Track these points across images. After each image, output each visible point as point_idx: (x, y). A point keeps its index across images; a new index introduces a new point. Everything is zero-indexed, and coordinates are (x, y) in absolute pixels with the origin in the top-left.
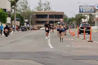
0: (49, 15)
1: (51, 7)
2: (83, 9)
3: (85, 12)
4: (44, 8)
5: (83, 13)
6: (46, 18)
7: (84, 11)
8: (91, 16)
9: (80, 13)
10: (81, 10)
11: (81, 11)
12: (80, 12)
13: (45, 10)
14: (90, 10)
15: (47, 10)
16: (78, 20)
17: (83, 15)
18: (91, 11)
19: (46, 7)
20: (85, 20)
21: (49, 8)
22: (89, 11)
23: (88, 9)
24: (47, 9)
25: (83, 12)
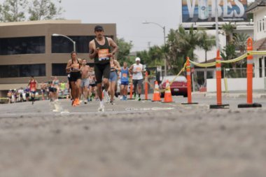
0: (53, 37)
1: (57, 6)
2: (196, 6)
3: (206, 20)
4: (30, 11)
5: (198, 24)
6: (39, 52)
7: (202, 16)
8: (231, 37)
9: (189, 25)
10: (191, 12)
11: (191, 16)
12: (186, 18)
13: (32, 19)
14: (229, 9)
15: (42, 17)
16: (179, 55)
17: (200, 32)
18: (231, 15)
19: (38, 7)
20: (208, 52)
21: (52, 9)
22: (225, 14)
23: (222, 6)
24: (42, 13)
25: (200, 20)
